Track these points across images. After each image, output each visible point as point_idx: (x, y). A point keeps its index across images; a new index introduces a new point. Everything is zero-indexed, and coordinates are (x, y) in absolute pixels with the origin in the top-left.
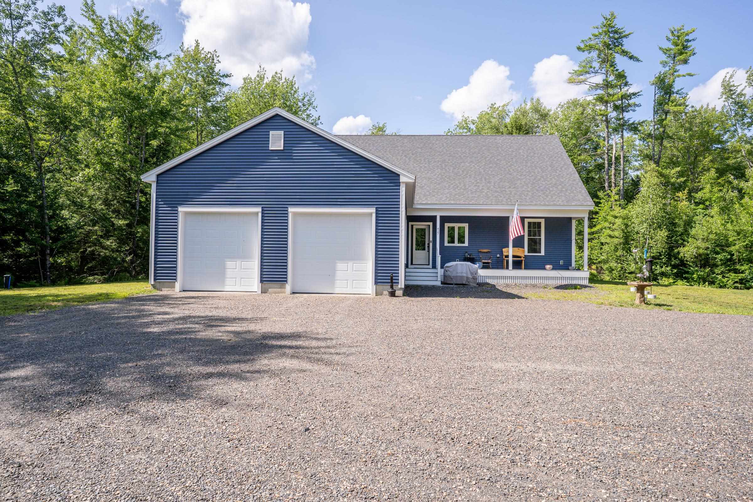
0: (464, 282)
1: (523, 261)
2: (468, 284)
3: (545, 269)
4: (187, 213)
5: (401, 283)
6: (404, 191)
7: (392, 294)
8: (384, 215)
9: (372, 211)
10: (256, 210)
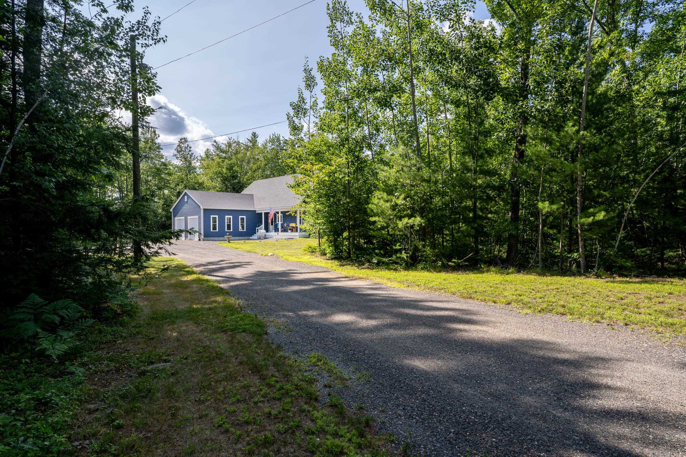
4: (177, 219)
5: (202, 237)
6: (202, 211)
7: (200, 240)
8: (200, 218)
9: (198, 217)
10: (184, 218)
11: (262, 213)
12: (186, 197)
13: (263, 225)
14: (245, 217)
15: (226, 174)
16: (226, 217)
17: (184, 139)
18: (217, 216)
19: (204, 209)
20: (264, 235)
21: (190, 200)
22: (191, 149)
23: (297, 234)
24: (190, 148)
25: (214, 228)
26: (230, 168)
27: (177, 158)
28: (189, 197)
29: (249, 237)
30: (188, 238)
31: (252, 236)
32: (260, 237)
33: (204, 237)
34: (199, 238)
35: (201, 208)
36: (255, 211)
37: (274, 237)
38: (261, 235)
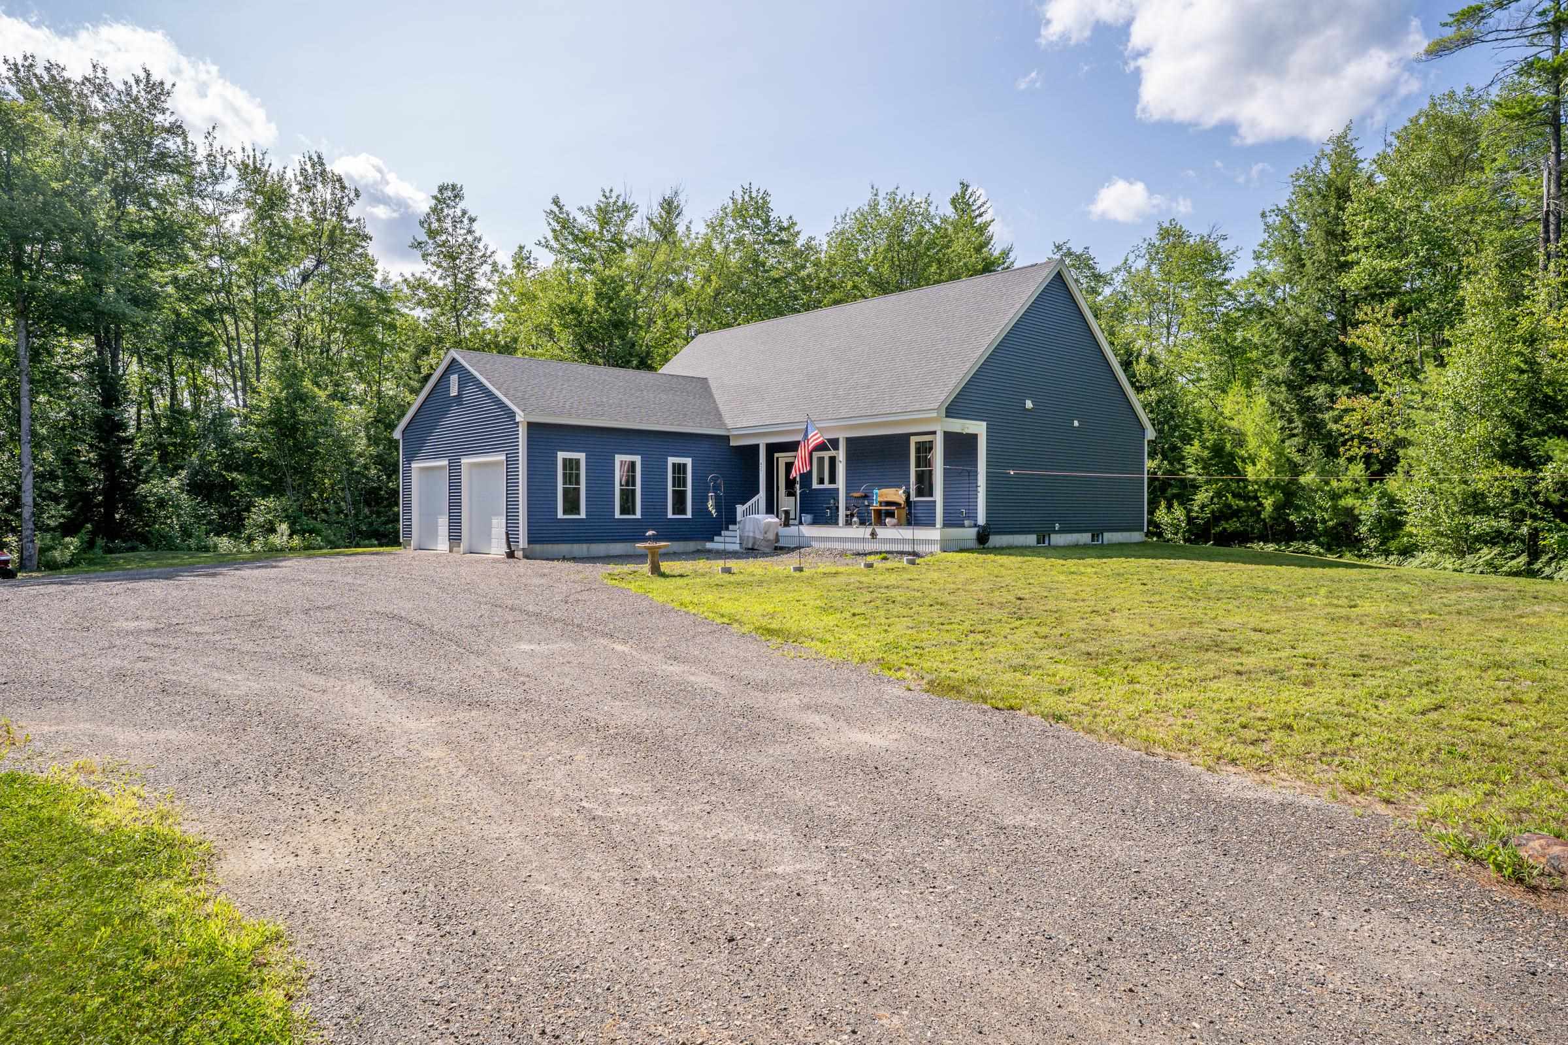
1: (898, 512)
4: (421, 468)
5: (523, 542)
6: (522, 432)
7: (511, 555)
8: (511, 462)
9: (504, 458)
10: (445, 462)
11: (757, 446)
12: (454, 378)
13: (762, 495)
14: (688, 461)
15: (595, 311)
16: (619, 458)
17: (454, 187)
18: (582, 456)
19: (531, 426)
20: (771, 536)
21: (470, 390)
22: (475, 226)
23: (934, 534)
24: (472, 220)
25: (572, 505)
26: (609, 292)
27: (425, 256)
28: (466, 378)
29: (702, 543)
30: (464, 546)
31: (716, 538)
32: (754, 544)
33: (531, 541)
34: (509, 546)
35: (518, 419)
36: (727, 438)
37: (815, 544)
38: (759, 536)
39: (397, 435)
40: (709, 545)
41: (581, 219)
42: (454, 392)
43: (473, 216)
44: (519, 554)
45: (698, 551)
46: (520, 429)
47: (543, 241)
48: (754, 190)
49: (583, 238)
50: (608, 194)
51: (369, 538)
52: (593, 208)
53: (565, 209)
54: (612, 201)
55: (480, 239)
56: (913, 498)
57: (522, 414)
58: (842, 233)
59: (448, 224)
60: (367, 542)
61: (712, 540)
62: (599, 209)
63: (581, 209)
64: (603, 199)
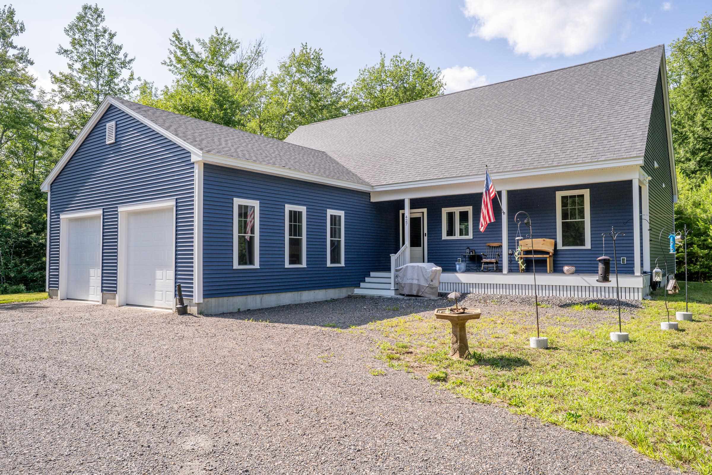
0: (415, 293)
1: (548, 260)
2: (422, 295)
3: (562, 272)
4: (71, 220)
5: (197, 295)
6: (198, 174)
8: (183, 207)
9: (174, 203)
10: (100, 212)
11: (403, 201)
12: (111, 126)
13: (407, 245)
14: (342, 214)
16: (288, 207)
18: (256, 204)
19: (208, 168)
20: (436, 284)
21: (131, 135)
25: (246, 254)
28: (127, 123)
29: (349, 289)
30: (119, 298)
31: (362, 285)
32: (418, 291)
33: (207, 294)
34: (181, 301)
35: (194, 158)
36: (368, 195)
37: (476, 291)
38: (423, 283)
39: (45, 187)
40: (357, 291)
41: (198, 48)
42: (110, 139)
43: (113, 33)
44: (193, 310)
45: (349, 297)
46: (196, 171)
47: (168, 61)
48: (309, 47)
49: (197, 62)
50: (219, 32)
51: (17, 283)
52: (207, 41)
53: (183, 41)
54: (221, 37)
55: (121, 48)
56: (560, 247)
57: (200, 153)
58: (364, 80)
59: (91, 37)
60: (15, 287)
61: (358, 286)
62: (212, 42)
63: (198, 40)
64: (215, 35)
